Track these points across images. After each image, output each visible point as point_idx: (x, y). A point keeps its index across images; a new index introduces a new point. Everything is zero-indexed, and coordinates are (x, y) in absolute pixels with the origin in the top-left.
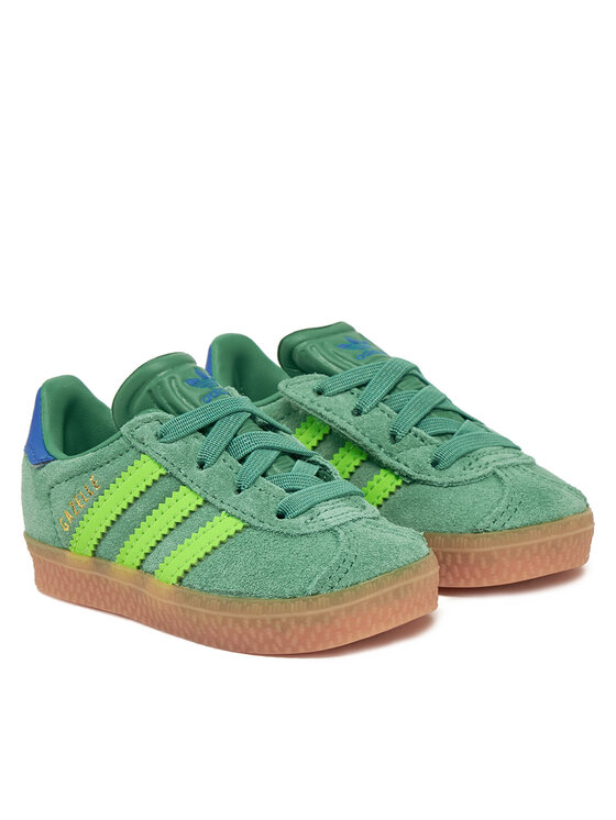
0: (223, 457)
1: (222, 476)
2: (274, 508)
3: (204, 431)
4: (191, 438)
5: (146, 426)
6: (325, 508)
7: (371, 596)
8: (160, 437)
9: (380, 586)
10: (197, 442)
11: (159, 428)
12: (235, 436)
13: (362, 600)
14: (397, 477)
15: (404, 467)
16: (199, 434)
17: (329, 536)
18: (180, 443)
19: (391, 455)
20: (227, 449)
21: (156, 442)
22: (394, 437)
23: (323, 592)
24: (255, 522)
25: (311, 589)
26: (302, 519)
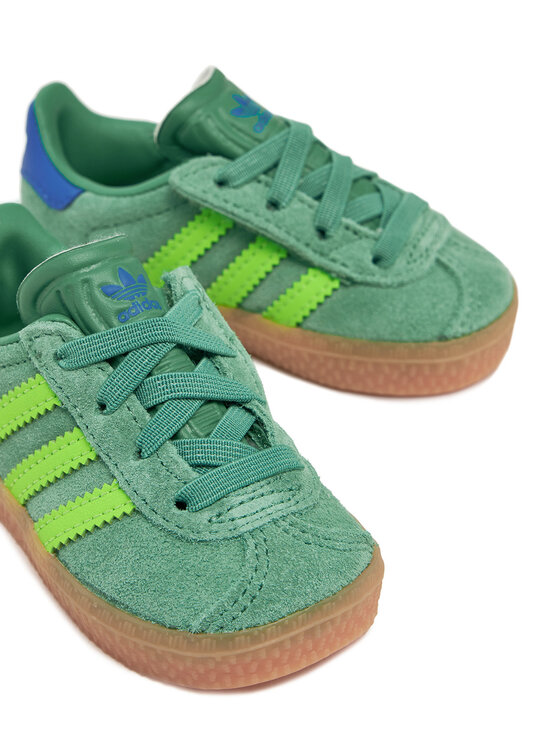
0: (128, 403)
1: (122, 430)
2: (173, 494)
3: (113, 361)
4: (94, 369)
5: (46, 338)
6: (240, 499)
7: (273, 641)
8: (58, 357)
9: (286, 628)
10: (101, 376)
11: (60, 346)
12: (150, 375)
13: (260, 646)
14: (332, 279)
15: (343, 269)
16: (105, 365)
17: (234, 547)
18: (80, 372)
19: (322, 254)
20: (136, 391)
21: (53, 365)
22: (322, 233)
23: (211, 632)
24: (145, 510)
25: (195, 624)
26: (206, 515)
